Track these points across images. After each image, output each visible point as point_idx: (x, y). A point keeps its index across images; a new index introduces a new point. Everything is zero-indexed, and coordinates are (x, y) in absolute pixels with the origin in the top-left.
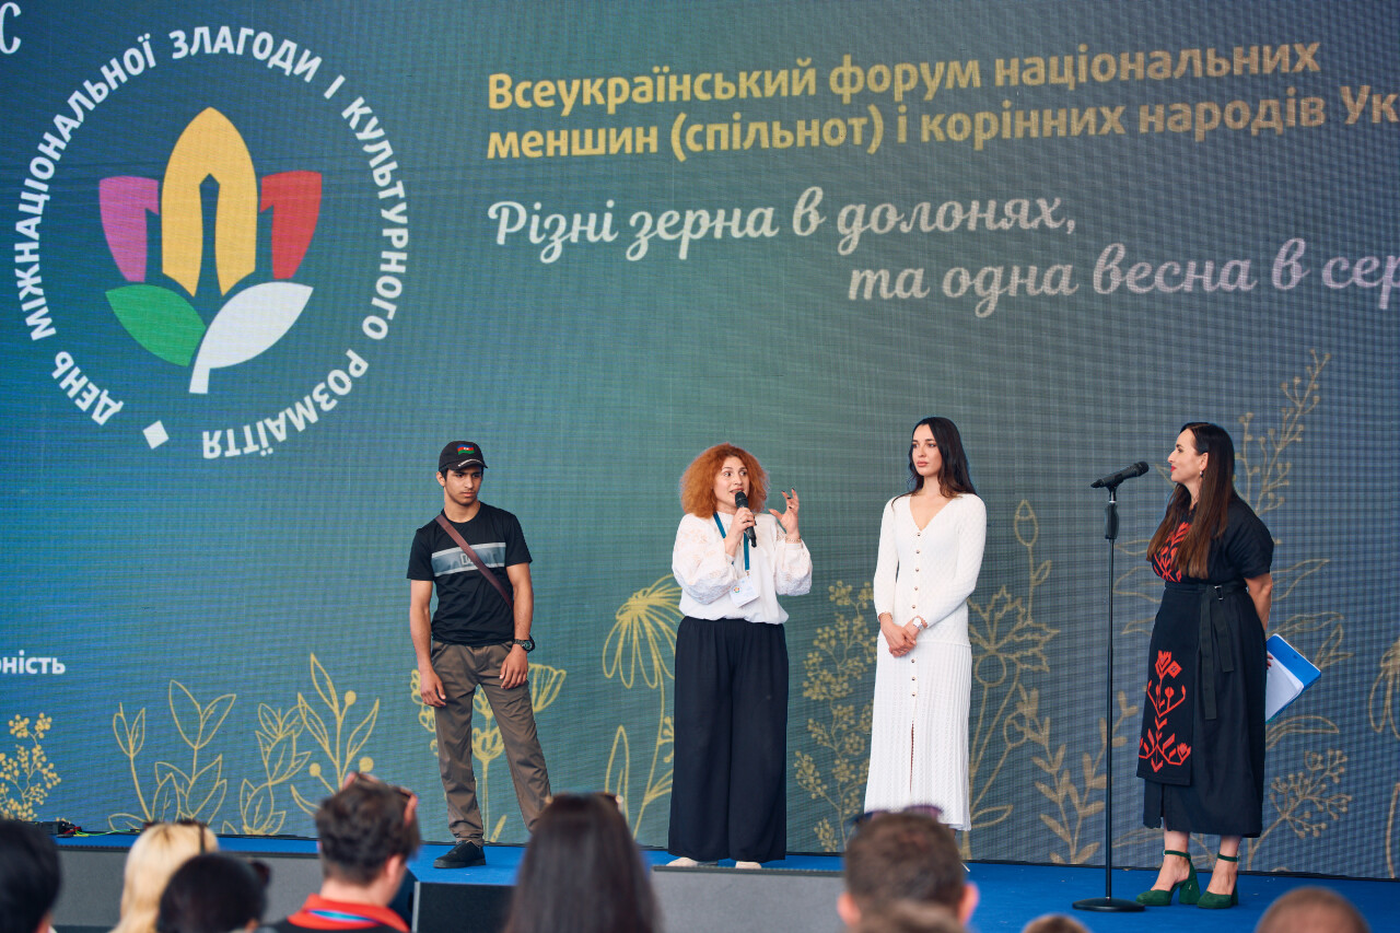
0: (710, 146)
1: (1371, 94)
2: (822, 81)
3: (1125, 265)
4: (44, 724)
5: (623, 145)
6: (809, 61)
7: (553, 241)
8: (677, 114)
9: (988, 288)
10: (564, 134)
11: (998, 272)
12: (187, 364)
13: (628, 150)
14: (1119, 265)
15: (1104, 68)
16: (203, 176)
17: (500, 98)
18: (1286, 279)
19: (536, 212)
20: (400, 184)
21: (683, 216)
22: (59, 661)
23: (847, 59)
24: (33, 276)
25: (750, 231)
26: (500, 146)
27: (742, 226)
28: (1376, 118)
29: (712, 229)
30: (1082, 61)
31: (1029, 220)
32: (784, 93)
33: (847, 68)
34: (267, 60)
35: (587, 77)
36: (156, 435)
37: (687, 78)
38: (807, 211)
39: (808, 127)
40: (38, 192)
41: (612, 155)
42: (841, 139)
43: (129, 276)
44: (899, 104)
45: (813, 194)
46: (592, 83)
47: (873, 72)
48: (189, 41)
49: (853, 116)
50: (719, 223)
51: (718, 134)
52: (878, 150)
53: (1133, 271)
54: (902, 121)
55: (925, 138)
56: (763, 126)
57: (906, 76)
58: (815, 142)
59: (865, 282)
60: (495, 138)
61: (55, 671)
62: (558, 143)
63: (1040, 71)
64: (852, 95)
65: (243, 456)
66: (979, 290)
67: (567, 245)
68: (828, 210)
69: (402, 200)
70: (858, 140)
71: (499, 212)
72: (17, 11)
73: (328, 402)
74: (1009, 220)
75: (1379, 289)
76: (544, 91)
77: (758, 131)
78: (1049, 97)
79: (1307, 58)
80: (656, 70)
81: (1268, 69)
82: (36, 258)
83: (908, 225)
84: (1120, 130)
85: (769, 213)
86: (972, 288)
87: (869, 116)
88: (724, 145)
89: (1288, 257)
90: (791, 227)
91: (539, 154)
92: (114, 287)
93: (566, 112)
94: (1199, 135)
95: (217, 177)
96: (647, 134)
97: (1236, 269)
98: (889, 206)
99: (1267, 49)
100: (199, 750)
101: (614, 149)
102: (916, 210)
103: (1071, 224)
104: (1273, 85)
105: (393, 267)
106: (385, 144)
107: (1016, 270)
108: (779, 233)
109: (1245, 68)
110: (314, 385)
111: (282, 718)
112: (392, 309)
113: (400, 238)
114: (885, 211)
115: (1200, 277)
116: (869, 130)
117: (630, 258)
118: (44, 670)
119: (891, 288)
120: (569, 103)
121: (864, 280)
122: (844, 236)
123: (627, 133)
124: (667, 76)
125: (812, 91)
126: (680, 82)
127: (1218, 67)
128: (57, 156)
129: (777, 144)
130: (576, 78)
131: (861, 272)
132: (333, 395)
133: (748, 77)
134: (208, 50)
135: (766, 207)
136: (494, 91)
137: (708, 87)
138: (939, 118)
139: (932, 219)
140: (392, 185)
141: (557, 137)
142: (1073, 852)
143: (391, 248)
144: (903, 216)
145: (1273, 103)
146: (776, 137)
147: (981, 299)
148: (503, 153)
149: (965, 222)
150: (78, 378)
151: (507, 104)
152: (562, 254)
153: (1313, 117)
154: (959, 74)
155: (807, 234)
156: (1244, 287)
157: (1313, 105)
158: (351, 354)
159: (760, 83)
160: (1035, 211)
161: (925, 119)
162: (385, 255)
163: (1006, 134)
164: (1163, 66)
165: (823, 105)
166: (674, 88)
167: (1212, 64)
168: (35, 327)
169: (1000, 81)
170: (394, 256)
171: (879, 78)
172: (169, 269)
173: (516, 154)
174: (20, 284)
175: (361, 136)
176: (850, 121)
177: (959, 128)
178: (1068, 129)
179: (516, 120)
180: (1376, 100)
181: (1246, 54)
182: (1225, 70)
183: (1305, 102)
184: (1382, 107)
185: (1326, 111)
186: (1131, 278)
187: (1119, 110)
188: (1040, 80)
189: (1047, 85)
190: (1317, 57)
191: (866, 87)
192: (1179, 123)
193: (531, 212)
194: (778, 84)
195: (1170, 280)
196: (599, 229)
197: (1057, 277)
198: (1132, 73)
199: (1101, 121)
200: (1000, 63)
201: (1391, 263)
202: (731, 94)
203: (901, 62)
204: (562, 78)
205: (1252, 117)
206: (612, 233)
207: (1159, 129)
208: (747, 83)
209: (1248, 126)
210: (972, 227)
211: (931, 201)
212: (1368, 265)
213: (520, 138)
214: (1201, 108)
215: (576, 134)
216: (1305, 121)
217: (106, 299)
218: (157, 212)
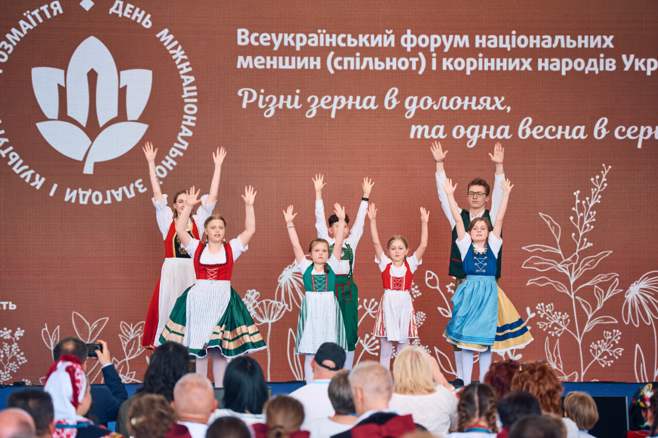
0: (346, 67)
1: (635, 58)
2: (398, 41)
3: (532, 127)
4: (19, 333)
5: (304, 65)
6: (391, 31)
7: (270, 107)
8: (330, 52)
9: (473, 134)
10: (275, 58)
11: (477, 128)
12: (81, 159)
13: (306, 67)
14: (530, 127)
15: (523, 41)
16: (89, 69)
17: (243, 40)
18: (600, 134)
19: (262, 94)
21: (333, 99)
22: (13, 303)
23: (409, 31)
25: (365, 106)
26: (243, 62)
27: (361, 104)
28: (637, 69)
29: (346, 105)
30: (514, 38)
31: (491, 106)
32: (380, 45)
33: (409, 35)
35: (286, 33)
37: (334, 36)
38: (391, 98)
39: (391, 61)
41: (299, 69)
42: (406, 67)
43: (49, 117)
44: (433, 53)
45: (393, 91)
46: (289, 36)
47: (421, 37)
49: (412, 57)
50: (350, 102)
51: (349, 62)
52: (424, 73)
53: (536, 128)
54: (434, 61)
55: (444, 68)
56: (370, 59)
57: (436, 41)
58: (394, 68)
60: (241, 58)
61: (10, 308)
62: (272, 63)
63: (494, 41)
64: (412, 48)
66: (469, 136)
67: (277, 109)
68: (401, 98)
70: (414, 67)
71: (243, 93)
74: (482, 106)
75: (638, 139)
76: (265, 39)
77: (368, 62)
78: (500, 53)
79: (609, 41)
80: (319, 31)
81: (592, 46)
83: (437, 106)
84: (530, 69)
85: (373, 98)
86: (465, 134)
87: (420, 59)
88: (352, 67)
89: (600, 125)
90: (384, 105)
91: (263, 67)
92: (40, 121)
93: (276, 48)
94: (564, 73)
95: (96, 70)
96: (315, 60)
97: (579, 130)
98: (428, 97)
99: (592, 37)
101: (299, 67)
102: (440, 100)
103: (509, 109)
104: (594, 53)
107: (485, 127)
108: (378, 108)
109: (583, 44)
111: (133, 327)
114: (427, 99)
115: (565, 133)
116: (419, 64)
117: (307, 116)
118: (5, 308)
119: (430, 133)
120: (277, 44)
121: (417, 130)
122: (408, 110)
123: (306, 59)
124: (325, 34)
125: (393, 45)
126: (331, 37)
127: (571, 44)
129: (377, 68)
130: (281, 33)
131: (416, 126)
133: (363, 36)
135: (372, 96)
136: (240, 37)
137: (345, 40)
138: (451, 60)
139: (448, 104)
141: (272, 60)
144: (434, 102)
145: (595, 60)
146: (376, 64)
147: (469, 139)
148: (245, 66)
149: (462, 106)
151: (246, 43)
152: (274, 114)
153: (611, 67)
154: (460, 40)
155: (392, 108)
156: (583, 138)
157: (611, 62)
159: (369, 40)
160: (493, 103)
161: (444, 60)
163: (480, 68)
164: (547, 42)
165: (398, 51)
166: (328, 40)
167: (567, 42)
169: (477, 45)
171: (423, 41)
172: (70, 113)
173: (251, 66)
176: (411, 59)
177: (459, 64)
178: (507, 68)
179: (251, 51)
180: (637, 60)
181: (583, 39)
182: (574, 45)
183: (608, 60)
184: (639, 64)
185: (615, 64)
186: (535, 132)
187: (530, 60)
188: (495, 46)
189: (498, 48)
190: (612, 42)
191: (417, 45)
192: (555, 67)
193: (259, 94)
194: (377, 41)
195: (551, 133)
196: (292, 103)
197: (503, 131)
198: (535, 44)
199: (521, 64)
200: (477, 37)
201: (643, 129)
202: (355, 44)
203: (433, 34)
204: (274, 32)
205: (586, 66)
206: (299, 105)
207: (546, 69)
208: (363, 40)
209: (584, 70)
210: (465, 108)
211: (447, 96)
212: (633, 129)
213: (253, 59)
214: (564, 60)
215: (281, 58)
216: (607, 69)
217: (36, 127)
218: (64, 85)
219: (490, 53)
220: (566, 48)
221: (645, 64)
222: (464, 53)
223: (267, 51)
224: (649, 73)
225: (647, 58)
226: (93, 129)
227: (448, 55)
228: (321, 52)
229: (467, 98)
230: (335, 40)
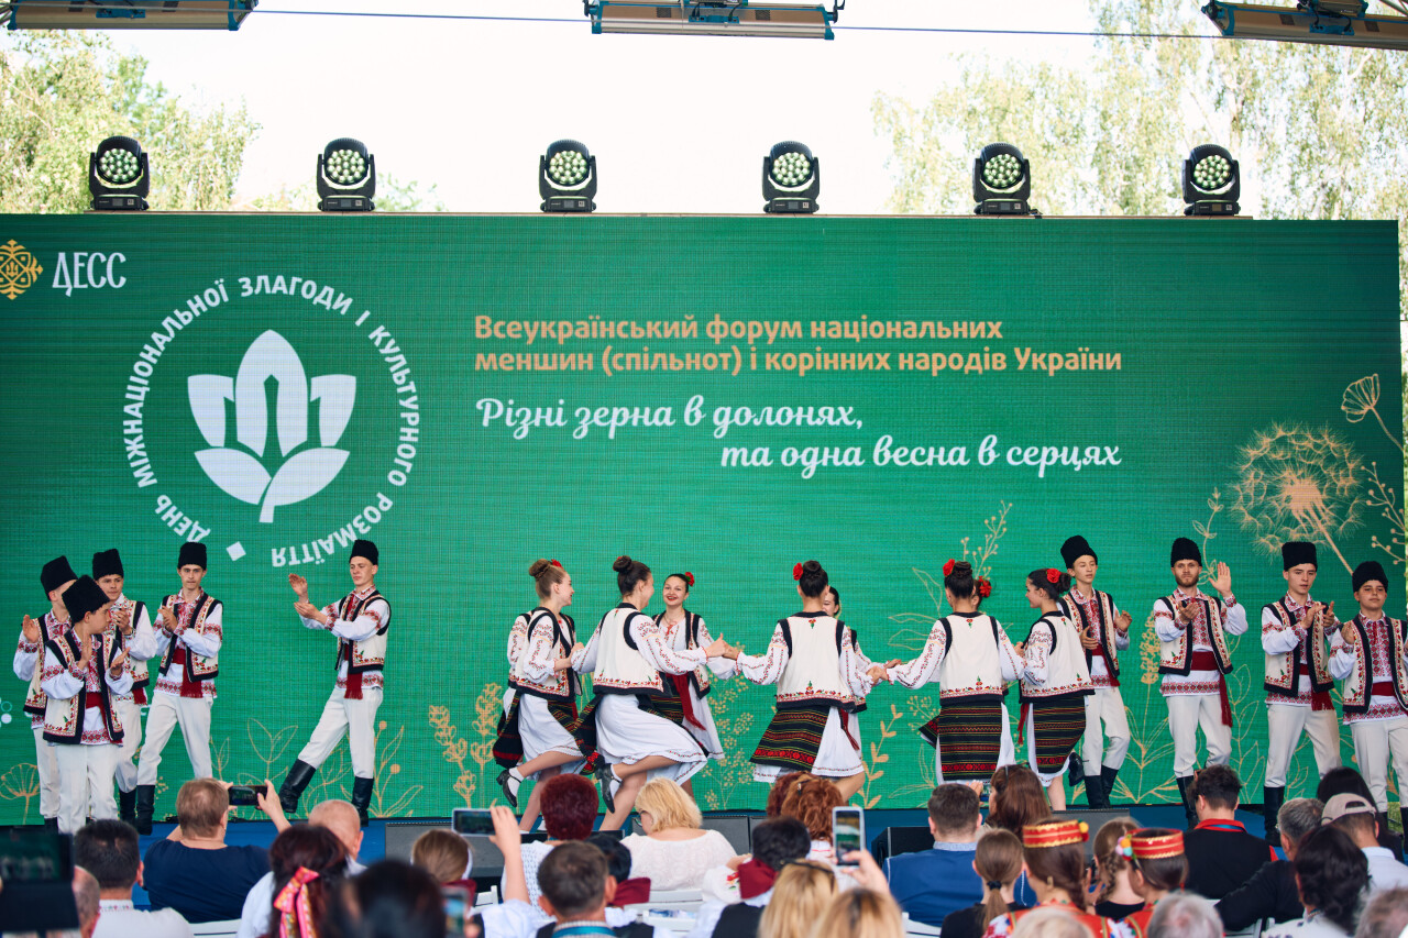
0: (629, 367)
1: (1032, 352)
2: (702, 329)
3: (892, 449)
5: (569, 365)
6: (692, 317)
7: (522, 425)
8: (606, 347)
9: (811, 461)
10: (529, 356)
11: (816, 451)
12: (255, 501)
13: (573, 368)
14: (889, 449)
15: (877, 329)
16: (266, 377)
17: (484, 331)
18: (986, 458)
19: (511, 406)
20: (412, 383)
21: (611, 412)
23: (717, 316)
24: (138, 443)
25: (656, 421)
26: (483, 362)
27: (651, 418)
28: (1035, 367)
29: (631, 420)
30: (864, 324)
31: (834, 419)
32: (677, 335)
33: (717, 323)
34: (312, 299)
35: (544, 320)
36: (236, 551)
37: (612, 323)
38: (694, 410)
39: (693, 358)
40: (141, 385)
41: (562, 371)
42: (714, 366)
43: (212, 444)
44: (752, 346)
45: (696, 401)
46: (547, 324)
47: (734, 324)
48: (254, 285)
49: (722, 351)
50: (636, 416)
51: (633, 361)
52: (739, 374)
53: (898, 451)
54: (753, 356)
55: (768, 367)
56: (663, 356)
57: (755, 329)
58: (698, 367)
59: (731, 455)
60: (480, 357)
62: (524, 362)
63: (837, 329)
64: (722, 340)
65: (302, 564)
66: (804, 463)
67: (532, 427)
68: (708, 409)
69: (414, 394)
70: (725, 366)
72: (123, 259)
73: (364, 527)
74: (822, 419)
75: (1039, 464)
76: (513, 329)
77: (660, 360)
78: (846, 346)
79: (995, 330)
80: (591, 317)
81: (973, 335)
82: (140, 430)
83: (759, 420)
84: (887, 367)
85: (668, 411)
86: (799, 460)
87: (731, 351)
88: (638, 367)
89: (988, 444)
90: (683, 419)
91: (511, 368)
92: (199, 449)
93: (530, 342)
94: (935, 374)
95: (277, 377)
97: (957, 453)
98: (746, 408)
99: (972, 324)
100: (272, 765)
101: (563, 367)
102: (763, 412)
103: (860, 424)
104: (976, 345)
105: (409, 438)
106: (401, 357)
107: (826, 450)
108: (676, 424)
109: (960, 333)
110: (354, 517)
112: (409, 466)
113: (413, 419)
114: (744, 411)
115: (937, 456)
116: (732, 362)
117: (576, 437)
119: (749, 459)
120: (531, 335)
122: (715, 427)
123: (572, 357)
124: (598, 322)
125: (695, 335)
126: (607, 325)
127: (944, 332)
128: (155, 361)
129: (673, 367)
130: (536, 320)
131: (729, 448)
132: (368, 524)
134: (268, 291)
135: (666, 407)
136: (479, 327)
137: (627, 329)
138: (777, 355)
139: (773, 418)
140: (407, 384)
141: (524, 358)
142: (866, 802)
143: (408, 426)
144: (755, 415)
145: (977, 356)
146: (673, 363)
147: (805, 467)
148: (486, 367)
149: (794, 420)
150: (175, 513)
151: (488, 334)
152: (529, 433)
153: (999, 365)
154: (789, 328)
155: (695, 423)
156: (964, 463)
157: (999, 358)
158: (380, 495)
159: (661, 329)
160: (837, 415)
161: (768, 356)
162: (403, 430)
163: (819, 367)
164: (911, 330)
165: (703, 344)
166: (603, 329)
167: (940, 331)
168: (141, 478)
169: (814, 335)
170: (410, 431)
171: (738, 329)
172: (242, 437)
173: (495, 368)
174: (128, 449)
175: (382, 351)
176: (720, 355)
177: (789, 361)
178: (857, 367)
179: (495, 346)
180: (1035, 355)
181: (960, 326)
182: (948, 335)
183: (995, 356)
184: (1037, 360)
185: (1007, 361)
186: (896, 456)
187: (887, 355)
188: (839, 335)
189: (842, 340)
190: (1001, 330)
191: (730, 335)
192: (922, 364)
193: (506, 406)
194: (673, 330)
195: (919, 458)
196: (554, 417)
197: (852, 454)
198: (894, 333)
199: (876, 361)
200: (814, 324)
201: (1045, 451)
202: (641, 335)
203: (751, 319)
204: (527, 320)
205: (965, 363)
206: (563, 420)
207: (911, 367)
208: (652, 328)
209: (963, 369)
210: (799, 423)
211: (773, 406)
212: (1032, 452)
213: (498, 357)
214: (935, 356)
215: (537, 356)
216: (995, 367)
217: (195, 458)
218: (232, 399)
219: (832, 346)
220: (938, 340)
221: (1046, 361)
222: (796, 346)
223: (517, 346)
224: (1051, 374)
225: (1048, 351)
226: (272, 459)
227: (773, 351)
228: (593, 346)
229: (800, 409)
230: (615, 329)
